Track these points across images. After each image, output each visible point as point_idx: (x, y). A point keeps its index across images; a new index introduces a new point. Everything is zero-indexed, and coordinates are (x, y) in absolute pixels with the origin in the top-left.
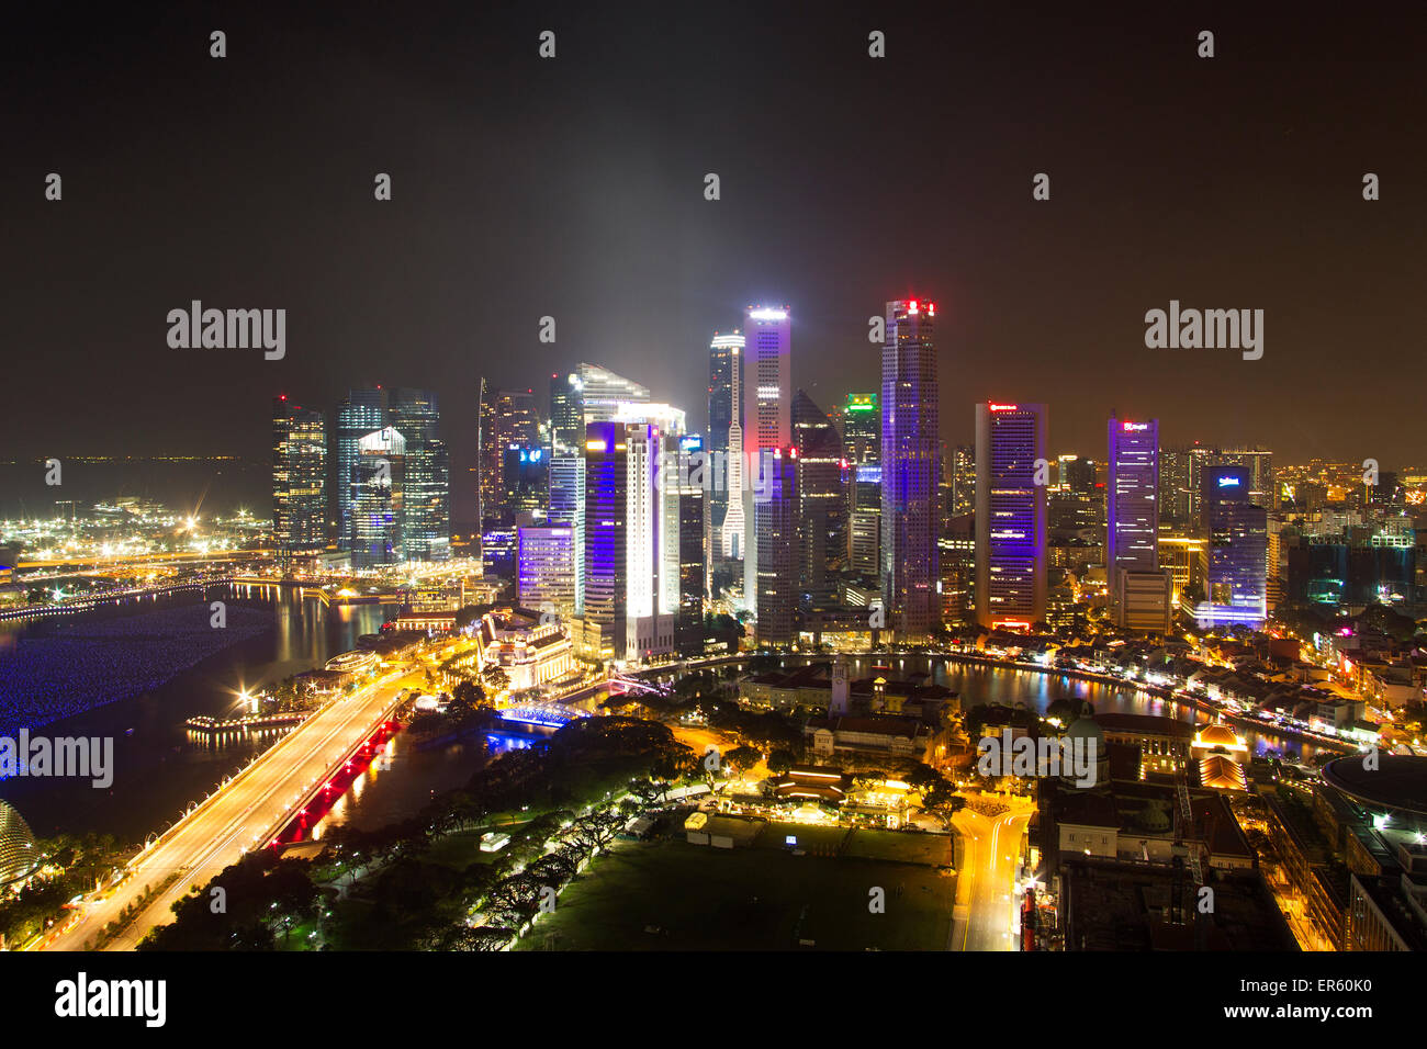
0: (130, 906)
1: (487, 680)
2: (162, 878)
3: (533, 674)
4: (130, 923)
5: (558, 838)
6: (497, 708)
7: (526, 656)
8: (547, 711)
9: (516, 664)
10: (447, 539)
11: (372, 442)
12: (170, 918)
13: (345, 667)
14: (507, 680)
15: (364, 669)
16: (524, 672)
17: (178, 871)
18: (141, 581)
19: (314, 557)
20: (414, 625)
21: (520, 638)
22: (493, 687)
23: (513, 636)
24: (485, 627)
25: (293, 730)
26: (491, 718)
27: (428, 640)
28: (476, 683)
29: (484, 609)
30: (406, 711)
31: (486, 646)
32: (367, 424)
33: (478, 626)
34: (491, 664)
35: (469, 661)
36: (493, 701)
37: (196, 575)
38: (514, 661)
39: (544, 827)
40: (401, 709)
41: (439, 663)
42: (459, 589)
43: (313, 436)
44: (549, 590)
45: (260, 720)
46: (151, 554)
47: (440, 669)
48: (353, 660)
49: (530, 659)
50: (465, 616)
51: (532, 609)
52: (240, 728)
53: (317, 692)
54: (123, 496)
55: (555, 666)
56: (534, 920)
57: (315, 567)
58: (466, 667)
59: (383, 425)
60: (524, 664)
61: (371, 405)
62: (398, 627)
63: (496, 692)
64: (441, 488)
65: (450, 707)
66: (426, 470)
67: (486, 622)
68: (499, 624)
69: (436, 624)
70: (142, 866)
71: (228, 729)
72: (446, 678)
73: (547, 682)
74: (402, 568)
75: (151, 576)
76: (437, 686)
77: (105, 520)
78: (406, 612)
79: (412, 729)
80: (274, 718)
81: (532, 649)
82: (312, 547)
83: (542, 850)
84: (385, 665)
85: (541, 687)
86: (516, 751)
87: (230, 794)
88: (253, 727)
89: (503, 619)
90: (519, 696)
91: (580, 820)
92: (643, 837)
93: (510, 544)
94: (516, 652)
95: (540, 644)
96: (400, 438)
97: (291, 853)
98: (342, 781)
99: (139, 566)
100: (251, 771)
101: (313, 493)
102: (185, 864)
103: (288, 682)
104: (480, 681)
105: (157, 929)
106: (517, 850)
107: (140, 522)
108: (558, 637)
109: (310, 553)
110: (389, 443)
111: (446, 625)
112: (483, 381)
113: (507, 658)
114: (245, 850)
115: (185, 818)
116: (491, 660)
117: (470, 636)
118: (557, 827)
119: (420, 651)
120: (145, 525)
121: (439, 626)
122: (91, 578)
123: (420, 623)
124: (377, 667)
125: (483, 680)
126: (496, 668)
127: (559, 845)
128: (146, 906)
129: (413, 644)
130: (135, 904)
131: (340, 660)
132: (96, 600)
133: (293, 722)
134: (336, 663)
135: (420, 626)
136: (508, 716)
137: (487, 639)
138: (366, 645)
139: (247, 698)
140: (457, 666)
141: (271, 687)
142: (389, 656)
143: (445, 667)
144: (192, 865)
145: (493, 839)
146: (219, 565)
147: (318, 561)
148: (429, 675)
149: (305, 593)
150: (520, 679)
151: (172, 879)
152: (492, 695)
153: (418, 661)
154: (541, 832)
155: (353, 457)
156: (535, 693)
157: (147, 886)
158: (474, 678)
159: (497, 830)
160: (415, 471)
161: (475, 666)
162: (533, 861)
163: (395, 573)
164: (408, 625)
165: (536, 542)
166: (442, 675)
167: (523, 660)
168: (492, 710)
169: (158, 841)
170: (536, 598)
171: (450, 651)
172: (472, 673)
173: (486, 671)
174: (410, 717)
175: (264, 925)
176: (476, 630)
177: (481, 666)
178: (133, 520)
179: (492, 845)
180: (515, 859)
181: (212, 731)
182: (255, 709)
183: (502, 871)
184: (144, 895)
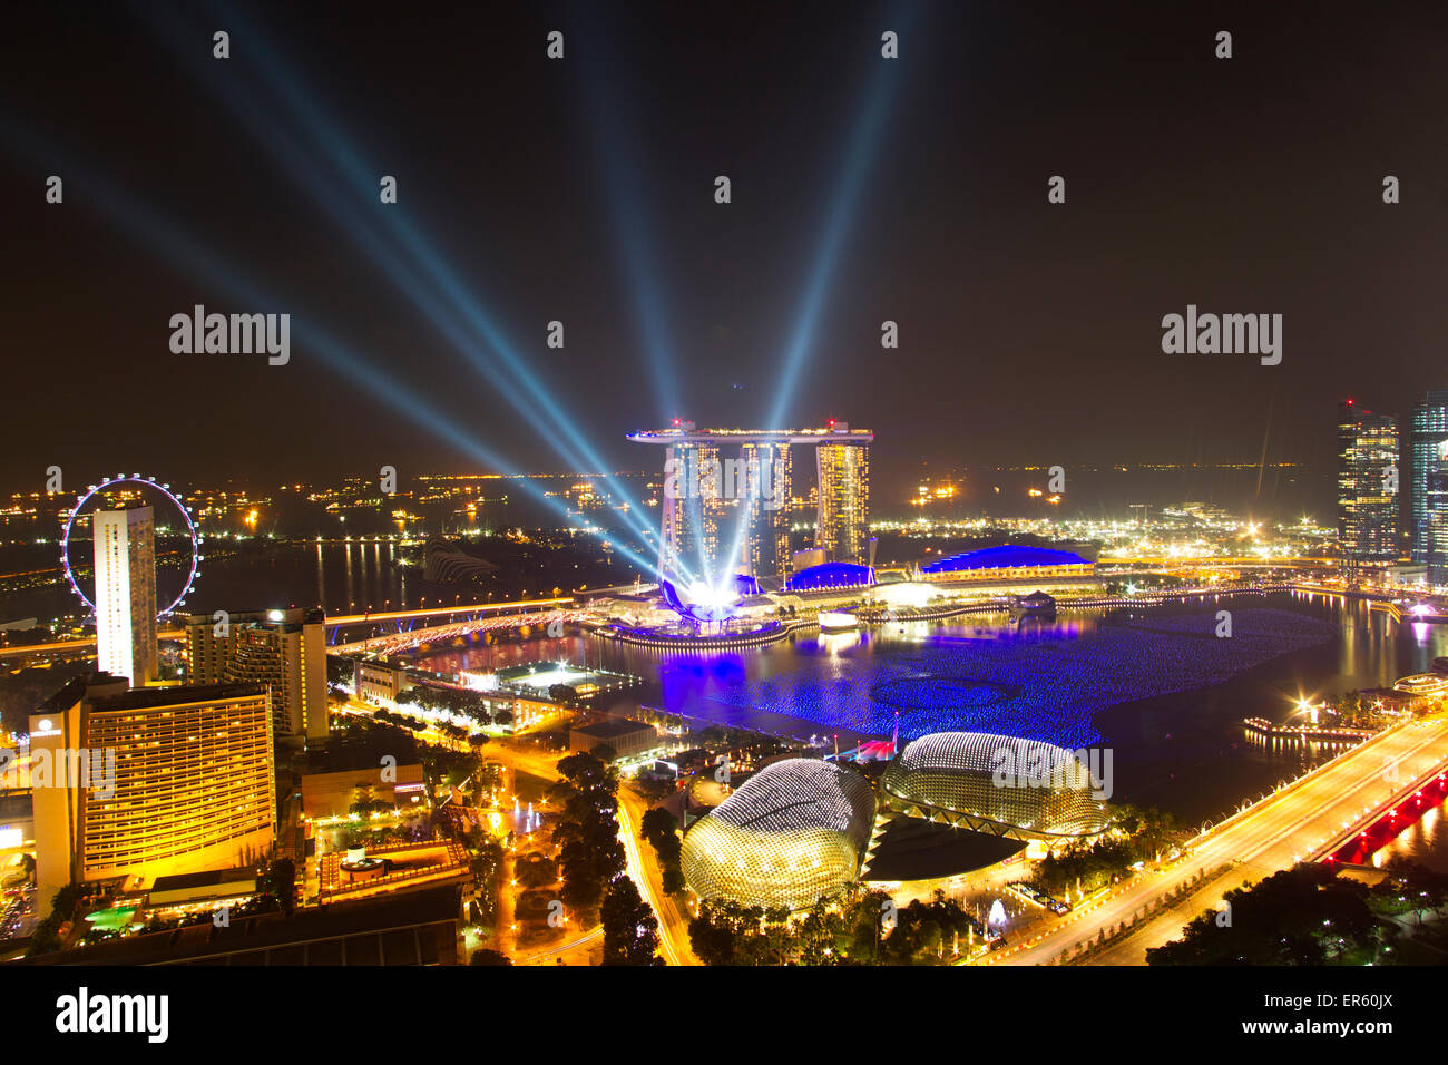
0: (1185, 884)
2: (1215, 865)
4: (1184, 900)
13: (1418, 689)
15: (1441, 694)
17: (1231, 862)
18: (1204, 582)
19: (1384, 569)
25: (1355, 746)
37: (1256, 580)
43: (1384, 442)
45: (1319, 731)
46: (1214, 557)
48: (1427, 682)
52: (1298, 736)
53: (1383, 712)
54: (1189, 501)
57: (1384, 580)
70: (1197, 849)
71: (1285, 735)
75: (1214, 578)
77: (1172, 523)
80: (1334, 732)
82: (1381, 558)
87: (1286, 800)
88: (1311, 737)
98: (1410, 812)
99: (1203, 568)
100: (1307, 781)
101: (1383, 501)
102: (1238, 858)
103: (1352, 697)
105: (1209, 912)
107: (1204, 527)
109: (1379, 564)
114: (1298, 859)
115: (1239, 814)
120: (1209, 529)
122: (1159, 576)
131: (1412, 681)
132: (1164, 597)
133: (1357, 739)
134: (1407, 683)
139: (1306, 707)
141: (1332, 699)
144: (1245, 860)
146: (1280, 571)
147: (1388, 574)
149: (1372, 606)
151: (1224, 870)
155: (1431, 463)
157: (1202, 870)
169: (1213, 829)
175: (1316, 939)
178: (1198, 523)
181: (1269, 734)
182: (1314, 719)
184: (1198, 877)
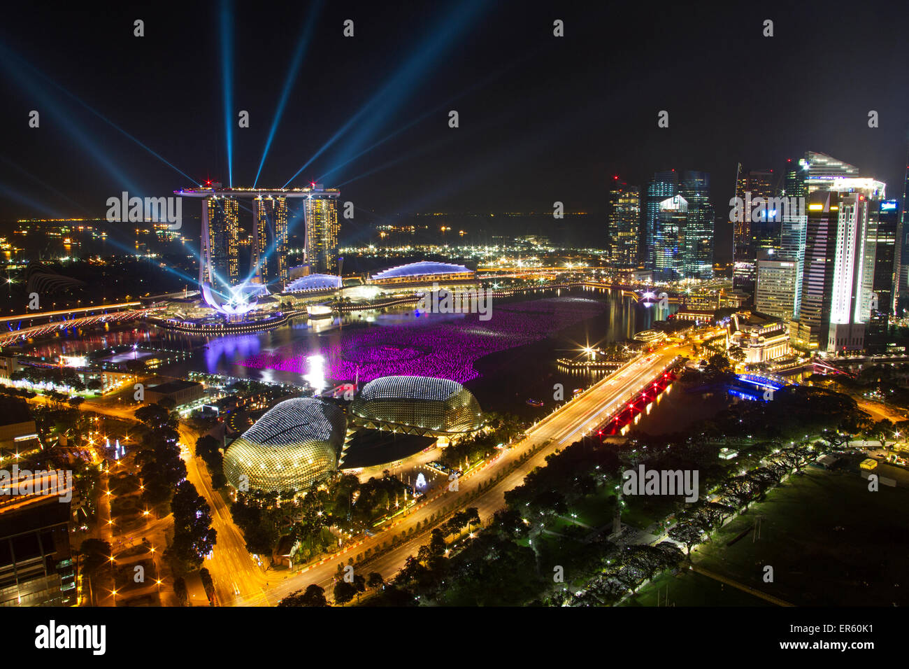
0: (525, 454)
1: (731, 355)
2: (541, 442)
3: (762, 354)
4: (524, 463)
5: (769, 459)
6: (736, 372)
7: (758, 342)
8: (769, 378)
9: (751, 347)
10: (711, 266)
11: (668, 205)
12: (544, 464)
13: (645, 339)
14: (744, 356)
15: (656, 341)
16: (756, 352)
17: (549, 440)
18: (536, 281)
19: (631, 273)
20: (687, 317)
21: (755, 331)
22: (735, 360)
23: (750, 329)
24: (732, 322)
25: (614, 372)
26: (733, 378)
27: (696, 327)
28: (724, 356)
29: (733, 310)
30: (679, 368)
31: (732, 334)
32: (665, 193)
33: (728, 321)
34: (734, 345)
35: (721, 342)
36: (734, 369)
37: (566, 281)
38: (750, 345)
39: (762, 450)
40: (677, 365)
41: (702, 341)
42: (717, 297)
43: (632, 201)
44: (777, 302)
45: (596, 364)
46: (542, 267)
47: (702, 345)
48: (650, 335)
49: (761, 345)
50: (721, 313)
51: (764, 312)
52: (585, 367)
53: (628, 352)
54: (529, 234)
55: (777, 351)
56: (749, 506)
57: (630, 279)
58: (719, 345)
59: (674, 194)
60: (756, 347)
61: (667, 181)
62: (678, 318)
63: (736, 362)
64: (709, 234)
65: (706, 369)
66: (700, 222)
67: (733, 319)
68: (741, 321)
69: (701, 318)
70: (532, 434)
71: (578, 367)
72: (706, 352)
73: (771, 360)
74: (681, 282)
75: (542, 279)
76: (700, 355)
77: (519, 247)
78: (683, 309)
79: (682, 379)
80: (603, 364)
81: (762, 338)
82: (630, 267)
83: (758, 464)
84: (669, 340)
85: (766, 363)
86: (747, 400)
87: (579, 402)
88: (592, 368)
89: (744, 317)
90: (751, 367)
91: (786, 450)
92: (828, 468)
93: (752, 270)
94: (752, 339)
95: (768, 335)
96: (684, 201)
97: (609, 441)
98: (639, 403)
99: (536, 273)
100: (590, 392)
101: (631, 234)
102: (553, 437)
103: (613, 344)
104: (727, 355)
105: (538, 468)
106: (743, 461)
107: (537, 249)
108: (780, 332)
109: (628, 270)
110: (678, 205)
111: (707, 319)
112: (740, 165)
113: (745, 342)
114: (584, 435)
115: (554, 412)
116: (735, 343)
117: (722, 327)
118: (770, 451)
119: (690, 333)
120: (539, 251)
121: (703, 319)
122: (512, 279)
123: (691, 316)
124: (664, 341)
125: (729, 354)
126: (738, 348)
127: (769, 463)
128: (533, 455)
129: (686, 329)
130: (527, 452)
131: (642, 334)
132: (514, 291)
133: (615, 368)
134: (640, 335)
135: (691, 318)
136: (743, 379)
137: (733, 330)
138: (658, 327)
139: (589, 351)
140: (713, 344)
141: (603, 347)
142: (672, 335)
143: (706, 344)
144: (557, 438)
145: (727, 452)
146: (577, 275)
147: (633, 276)
148: (695, 348)
149: (625, 294)
150: (752, 357)
151: (546, 444)
152: (734, 365)
153: (690, 339)
154: (758, 453)
155: (656, 214)
156: (763, 366)
157: (534, 445)
158: (723, 353)
159: (730, 447)
160: (693, 222)
161: (724, 346)
162: (752, 469)
163: (678, 284)
164: (684, 317)
165: (770, 270)
166: (703, 349)
167: (756, 345)
168: (734, 374)
169: (540, 422)
170: (767, 306)
171: (708, 336)
172: (722, 349)
173: (731, 349)
174: (682, 372)
175: (592, 477)
176: (726, 323)
177: (728, 346)
178: (533, 248)
179: (726, 455)
180: (740, 466)
181: (570, 367)
182: (594, 358)
183: (732, 472)
184: (532, 449)
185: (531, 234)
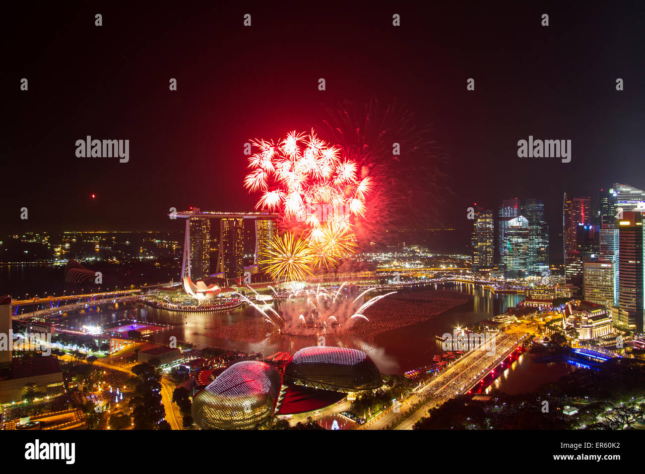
0: (413, 407)
1: (567, 333)
3: (591, 333)
4: (413, 414)
5: (604, 415)
6: (572, 347)
7: (588, 324)
8: (599, 351)
9: (583, 327)
10: (548, 266)
11: (513, 222)
13: (501, 321)
14: (578, 334)
15: (509, 322)
16: (587, 332)
18: (419, 278)
19: (489, 272)
20: (532, 305)
21: (585, 315)
22: (571, 337)
23: (581, 314)
24: (567, 308)
26: (570, 351)
27: (539, 312)
28: (562, 334)
29: (567, 300)
30: (528, 343)
31: (567, 317)
32: (511, 215)
33: (563, 307)
34: (569, 326)
35: (559, 323)
36: (570, 344)
37: (440, 277)
38: (581, 325)
39: (597, 408)
40: (526, 342)
41: (544, 323)
42: (554, 289)
43: (488, 220)
44: (600, 293)
46: (424, 268)
47: (545, 326)
48: (505, 318)
49: (590, 326)
50: (558, 302)
51: (591, 301)
53: (489, 330)
55: (603, 331)
57: (489, 276)
58: (558, 326)
59: (518, 216)
60: (586, 327)
61: (512, 206)
62: (525, 304)
63: (572, 339)
64: (545, 243)
65: (549, 344)
66: (538, 235)
67: (567, 306)
68: (573, 308)
69: (543, 305)
70: (417, 392)
72: (547, 330)
73: (599, 337)
74: (526, 279)
75: (423, 277)
76: (543, 334)
77: (407, 254)
78: (529, 299)
79: (531, 352)
81: (590, 321)
82: (487, 268)
83: (596, 420)
84: (519, 321)
85: (595, 339)
86: (582, 369)
87: (453, 368)
89: (576, 305)
90: (583, 342)
91: (617, 409)
93: (579, 270)
94: (583, 322)
95: (595, 318)
96: (525, 220)
98: (499, 371)
99: (419, 272)
101: (488, 244)
103: (477, 325)
104: (564, 333)
105: (423, 418)
106: (582, 417)
107: (419, 255)
108: (605, 316)
109: (486, 270)
110: (521, 223)
111: (547, 306)
112: (565, 194)
113: (578, 324)
114: (457, 393)
115: (434, 375)
116: (570, 324)
117: (559, 312)
118: (604, 410)
119: (535, 316)
120: (421, 256)
121: (544, 306)
123: (535, 304)
124: (515, 322)
125: (566, 333)
126: (572, 328)
127: (604, 419)
128: (419, 408)
129: (532, 313)
130: (415, 406)
131: (499, 317)
132: (404, 285)
134: (497, 318)
135: (535, 305)
136: (578, 352)
137: (568, 314)
138: (511, 312)
139: (459, 330)
140: (553, 325)
141: (470, 326)
142: (521, 318)
143: (547, 325)
145: (569, 409)
146: (449, 273)
147: (490, 274)
148: (539, 328)
149: (484, 287)
150: (584, 335)
152: (570, 341)
153: (534, 321)
154: (595, 410)
155: (505, 229)
156: (593, 342)
158: (561, 332)
159: (572, 406)
160: (533, 235)
161: (562, 326)
162: (590, 424)
163: (524, 281)
164: (529, 304)
165: (593, 270)
166: (545, 329)
167: (586, 326)
168: (570, 348)
169: (424, 383)
170: (593, 296)
171: (550, 318)
172: (560, 329)
173: (567, 329)
174: (530, 346)
176: (562, 309)
177: (565, 327)
178: (417, 254)
179: (569, 412)
180: (581, 421)
183: (574, 426)
185: (414, 244)
